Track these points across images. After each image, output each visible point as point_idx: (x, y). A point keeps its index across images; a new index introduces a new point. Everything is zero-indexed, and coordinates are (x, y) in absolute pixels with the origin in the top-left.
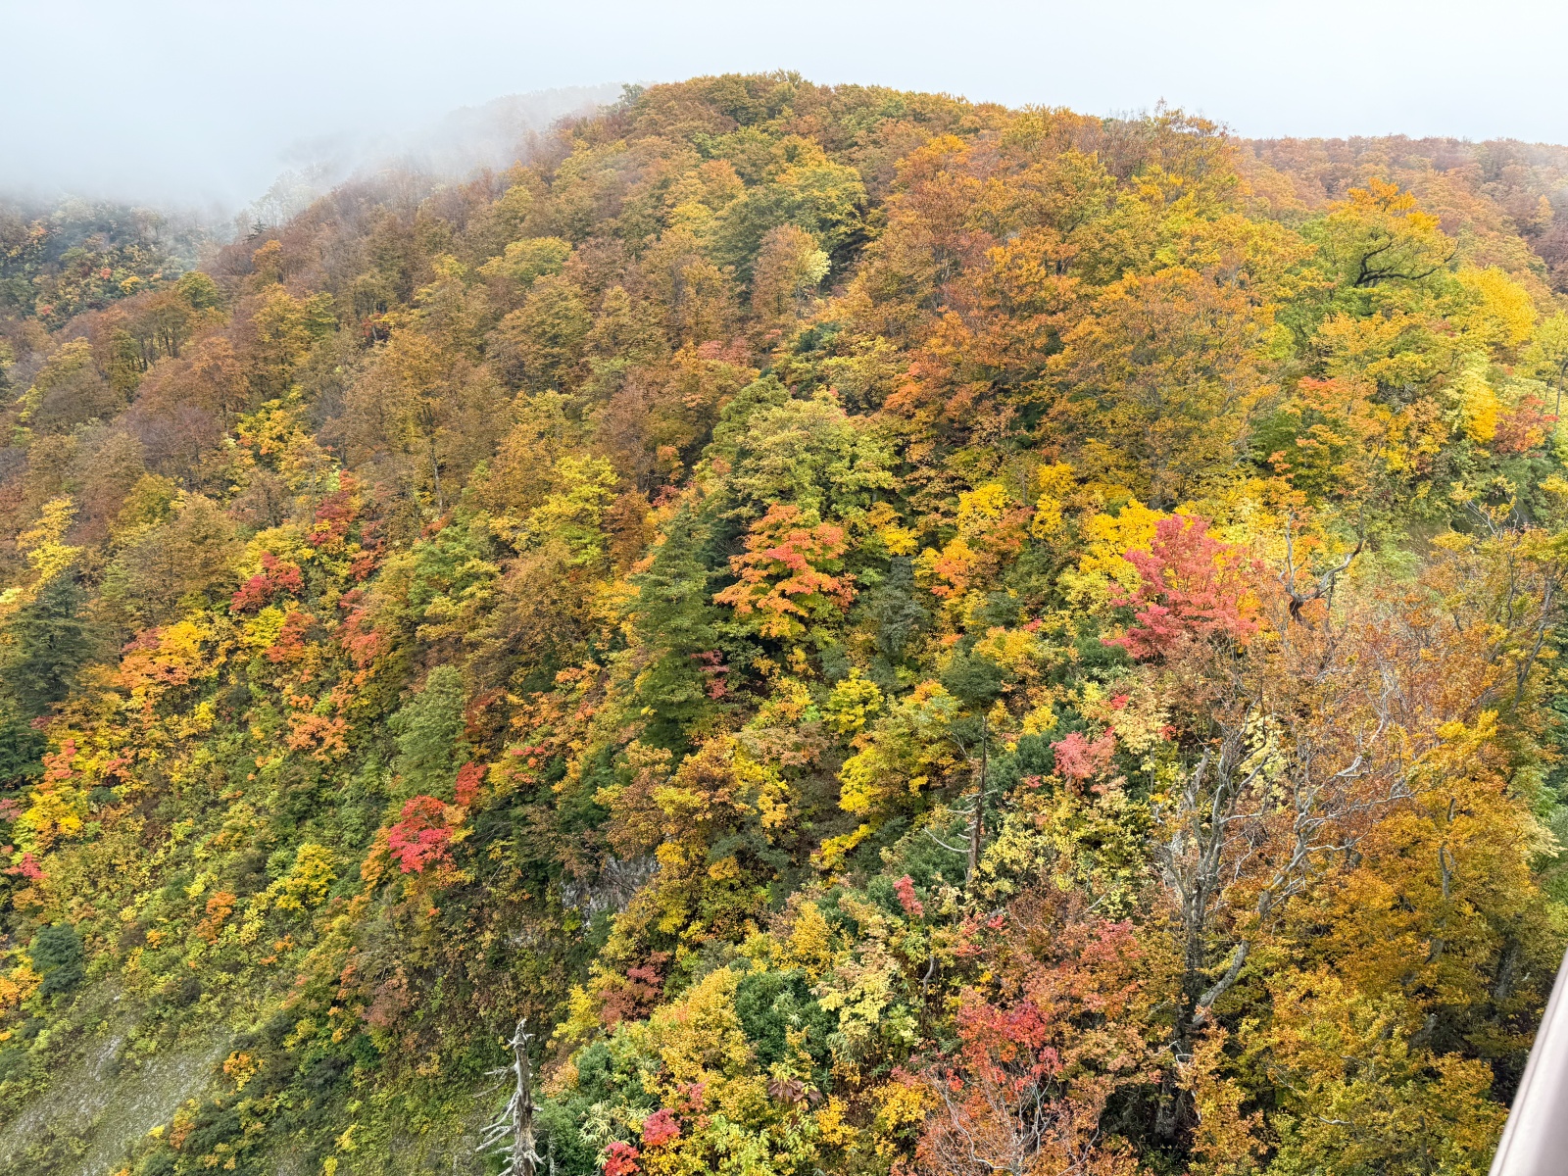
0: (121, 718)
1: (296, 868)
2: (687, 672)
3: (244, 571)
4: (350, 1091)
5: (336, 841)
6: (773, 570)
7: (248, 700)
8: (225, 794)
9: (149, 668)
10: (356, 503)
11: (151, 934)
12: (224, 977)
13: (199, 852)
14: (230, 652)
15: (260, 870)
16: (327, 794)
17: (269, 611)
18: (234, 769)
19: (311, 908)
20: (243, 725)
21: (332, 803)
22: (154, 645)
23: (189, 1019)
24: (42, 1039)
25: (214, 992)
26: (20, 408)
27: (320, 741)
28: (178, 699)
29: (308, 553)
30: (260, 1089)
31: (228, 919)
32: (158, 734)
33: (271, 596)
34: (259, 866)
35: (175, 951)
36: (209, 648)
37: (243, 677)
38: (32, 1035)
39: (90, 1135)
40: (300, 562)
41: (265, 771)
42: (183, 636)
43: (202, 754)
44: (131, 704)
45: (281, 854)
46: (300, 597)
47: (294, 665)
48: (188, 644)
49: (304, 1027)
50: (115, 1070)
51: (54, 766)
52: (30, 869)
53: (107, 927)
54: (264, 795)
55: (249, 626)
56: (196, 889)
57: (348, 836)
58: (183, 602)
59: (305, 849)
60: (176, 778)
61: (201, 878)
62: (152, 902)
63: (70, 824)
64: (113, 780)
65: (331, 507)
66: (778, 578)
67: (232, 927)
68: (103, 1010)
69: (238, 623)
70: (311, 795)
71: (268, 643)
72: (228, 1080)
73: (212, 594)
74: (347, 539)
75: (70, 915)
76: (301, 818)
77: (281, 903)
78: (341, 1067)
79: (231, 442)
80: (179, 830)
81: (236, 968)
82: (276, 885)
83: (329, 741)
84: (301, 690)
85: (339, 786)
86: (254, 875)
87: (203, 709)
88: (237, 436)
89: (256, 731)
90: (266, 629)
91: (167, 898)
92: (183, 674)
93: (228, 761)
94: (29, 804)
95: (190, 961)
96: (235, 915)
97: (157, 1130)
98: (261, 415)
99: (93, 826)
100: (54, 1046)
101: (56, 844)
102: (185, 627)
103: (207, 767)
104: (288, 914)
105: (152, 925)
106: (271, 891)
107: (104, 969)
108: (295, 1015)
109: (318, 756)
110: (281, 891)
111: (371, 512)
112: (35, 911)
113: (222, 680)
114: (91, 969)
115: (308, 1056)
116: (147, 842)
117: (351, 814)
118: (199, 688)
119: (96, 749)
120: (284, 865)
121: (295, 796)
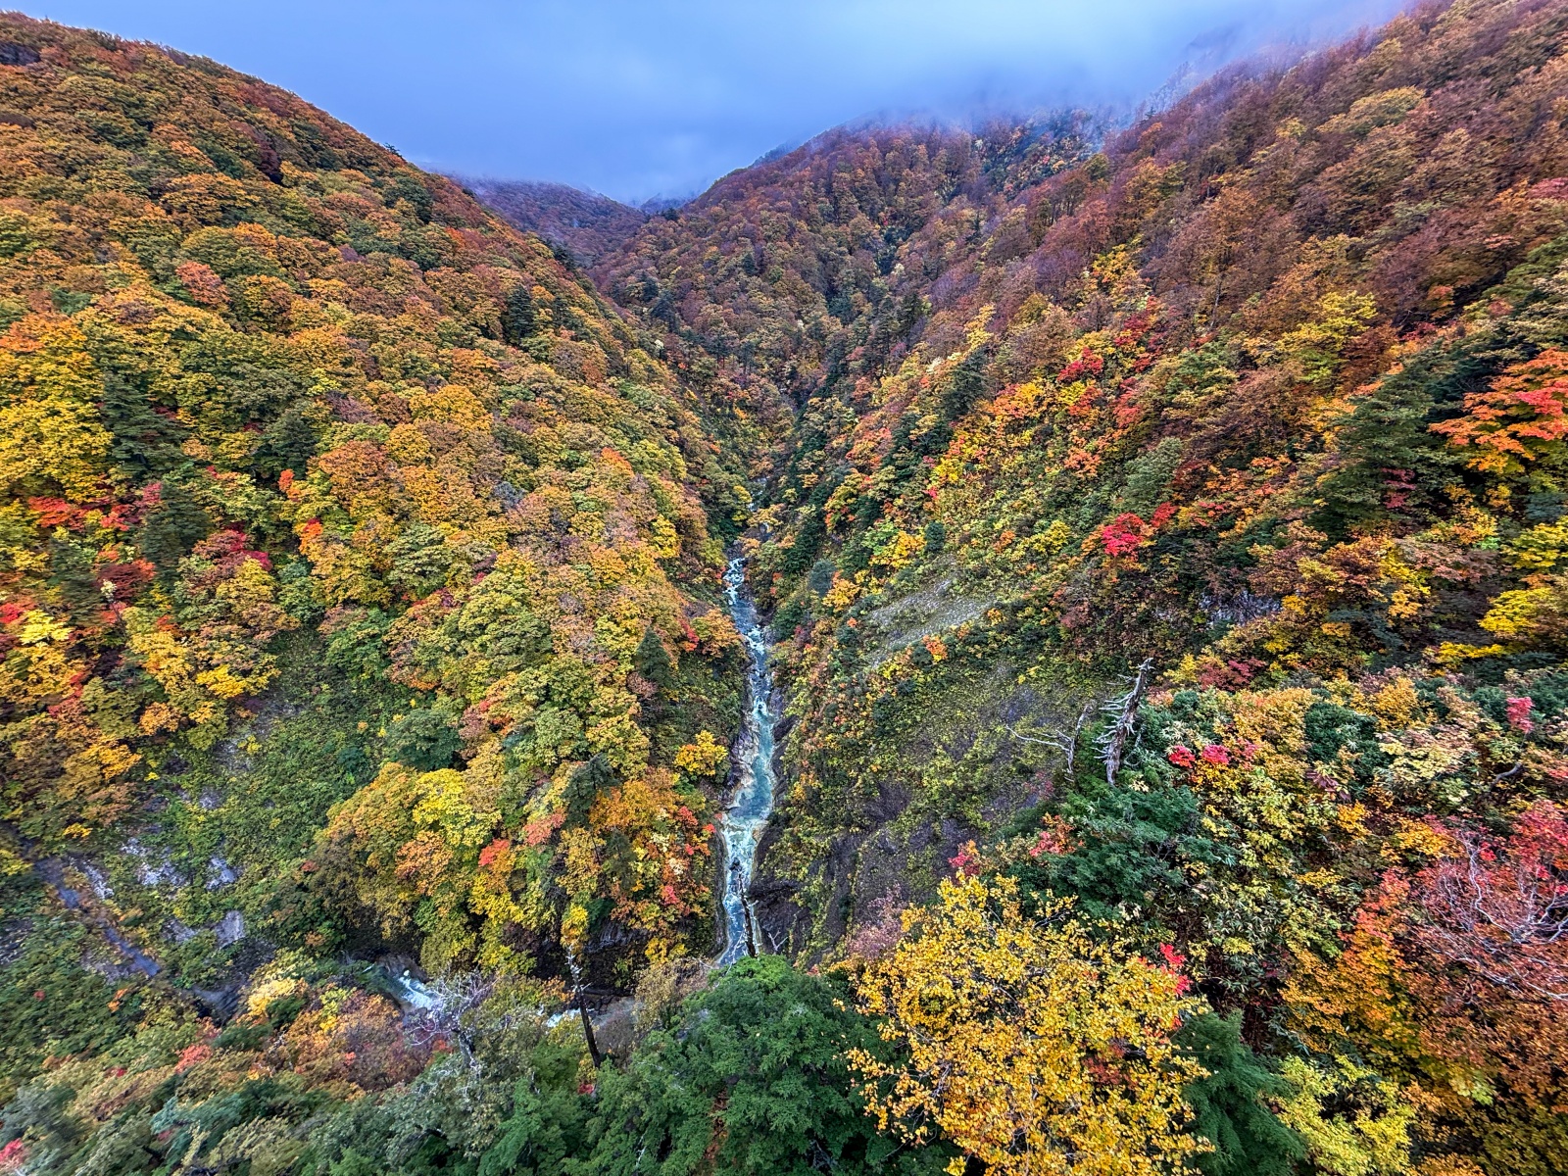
0: (988, 430)
1: (1048, 531)
2: (1372, 482)
3: (1070, 357)
4: (1041, 651)
5: (1073, 524)
6: (1513, 412)
7: (1050, 434)
8: (1025, 482)
9: (1008, 406)
10: (1153, 319)
11: (974, 540)
12: (999, 572)
13: (1005, 508)
14: (1050, 405)
15: (1031, 527)
16: (1077, 497)
17: (1078, 384)
18: (1034, 471)
19: (1050, 554)
20: (1045, 448)
21: (1078, 503)
22: (1013, 393)
23: (979, 585)
24: (921, 569)
25: (993, 578)
26: (981, 251)
27: (1083, 466)
28: (1015, 427)
29: (1111, 350)
30: (1001, 629)
31: (1009, 545)
32: (1002, 442)
33: (1081, 375)
34: (1031, 524)
35: (982, 552)
36: (1039, 400)
37: (1052, 421)
38: (917, 566)
39: (929, 616)
40: (1104, 356)
41: (1048, 475)
42: (1028, 390)
43: (1020, 458)
44: (994, 424)
45: (1043, 522)
46: (1098, 378)
47: (1082, 418)
48: (1029, 396)
49: (1029, 611)
50: (944, 594)
51: (954, 447)
52: (933, 493)
53: (957, 530)
54: (1044, 488)
55: (1064, 391)
56: (998, 526)
57: (1081, 523)
58: (1035, 371)
59: (1056, 523)
60: (1004, 467)
61: (1002, 521)
62: (978, 525)
63: (953, 477)
64: (976, 461)
65: (1136, 322)
66: (1516, 420)
67: (1009, 550)
68: (946, 567)
69: (1058, 389)
70: (1068, 495)
71: (1071, 403)
72: (988, 620)
73: (1050, 369)
74: (1138, 345)
75: (944, 519)
76: (1059, 506)
77: (1036, 546)
78: (1041, 637)
79: (1087, 273)
80: (999, 494)
81: (1006, 570)
82: (1036, 537)
83: (1087, 467)
84: (1081, 435)
85: (1086, 494)
86: (1027, 528)
87: (1027, 434)
88: (1091, 270)
89: (1050, 452)
90: (1071, 396)
91: (985, 525)
92: (1023, 412)
93: (1031, 465)
94: (940, 463)
95: (987, 559)
96: (1012, 545)
97: (954, 627)
98: (1110, 255)
99: (962, 481)
100: (924, 574)
101: (946, 485)
102: (1031, 386)
103: (1020, 466)
104: (1038, 553)
105: (975, 536)
106: (1033, 538)
107: (950, 549)
108: (1026, 603)
109: (1079, 474)
110: (1038, 541)
111: (1160, 327)
112: (931, 513)
113: (1041, 421)
114: (946, 547)
115: (1027, 625)
116: (983, 496)
117: (1087, 512)
118: (1029, 422)
119: (973, 443)
120: (1043, 528)
121: (1060, 493)
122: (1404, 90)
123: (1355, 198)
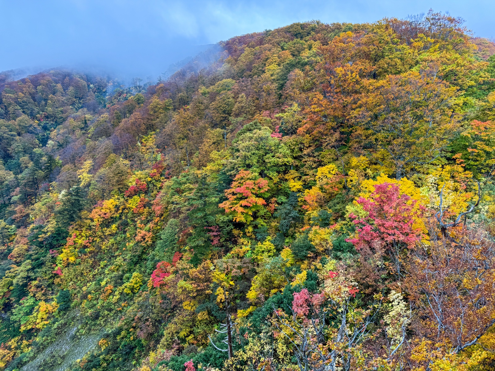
0: (90, 228)
1: (131, 280)
2: (202, 233)
3: (130, 184)
4: (134, 358)
5: (144, 272)
6: (238, 196)
7: (127, 224)
8: (117, 254)
9: (100, 213)
10: (165, 164)
11: (89, 296)
12: (106, 312)
13: (106, 272)
14: (123, 209)
15: (121, 279)
16: (144, 256)
17: (135, 197)
18: (119, 246)
19: (134, 293)
20: (125, 232)
21: (145, 260)
22: (101, 205)
23: (95, 325)
24: (55, 326)
25: (103, 317)
26: (88, 134)
27: (144, 239)
28: (107, 223)
29: (149, 179)
30: (108, 352)
31: (110, 294)
32: (100, 233)
33: (137, 192)
34: (121, 277)
35: (95, 302)
36: (117, 207)
37: (126, 217)
38: (54, 323)
39: (63, 358)
40: (147, 182)
41: (128, 248)
42: (109, 203)
43: (112, 240)
44: (93, 224)
45: (127, 275)
46: (146, 193)
47: (141, 214)
48: (111, 206)
49: (123, 333)
50: (74, 337)
51: (70, 241)
52: (59, 272)
53: (79, 292)
54: (127, 255)
55: (130, 201)
56: (103, 283)
57: (148, 271)
58: (112, 193)
59: (135, 274)
60: (103, 247)
61: (105, 280)
62: (92, 285)
63: (72, 259)
64: (85, 247)
65: (158, 166)
67: (111, 297)
68: (73, 318)
69: (127, 200)
70: (139, 256)
71: (134, 207)
72: (100, 347)
73: (120, 191)
74: (161, 176)
75: (70, 287)
76: (136, 264)
77: (125, 291)
78: (132, 349)
79: (139, 144)
80: (102, 264)
81: (110, 310)
82: (125, 285)
83: (147, 239)
84: (141, 223)
85: (149, 254)
86: (119, 281)
87: (114, 226)
88: (142, 143)
89: (128, 235)
90: (134, 203)
91: (95, 285)
92: (109, 215)
93: (119, 243)
94: (62, 252)
95: (98, 306)
96: (112, 293)
97: (78, 360)
98: (149, 136)
99: (78, 260)
100: (58, 328)
101: (68, 265)
102: (111, 200)
103: (113, 245)
104: (128, 294)
105: (90, 293)
106: (123, 287)
107: (75, 305)
108: (120, 330)
109: (143, 244)
110: (126, 287)
111: (169, 167)
112: (60, 285)
113: (120, 218)
114: (72, 305)
115: (123, 343)
116: (93, 267)
117: (149, 264)
118: (113, 220)
119: (82, 236)
120: (128, 279)
121: (134, 256)
122: (229, 79)
123: (222, 115)
